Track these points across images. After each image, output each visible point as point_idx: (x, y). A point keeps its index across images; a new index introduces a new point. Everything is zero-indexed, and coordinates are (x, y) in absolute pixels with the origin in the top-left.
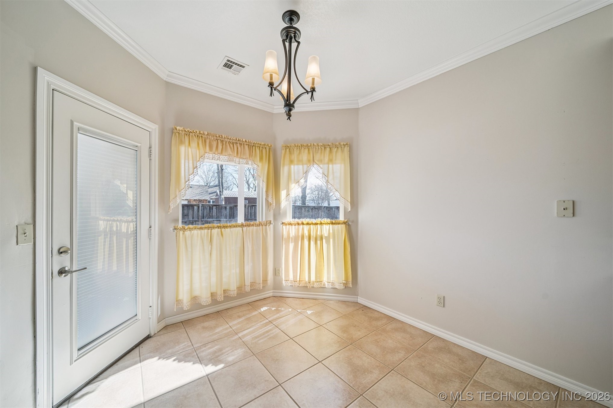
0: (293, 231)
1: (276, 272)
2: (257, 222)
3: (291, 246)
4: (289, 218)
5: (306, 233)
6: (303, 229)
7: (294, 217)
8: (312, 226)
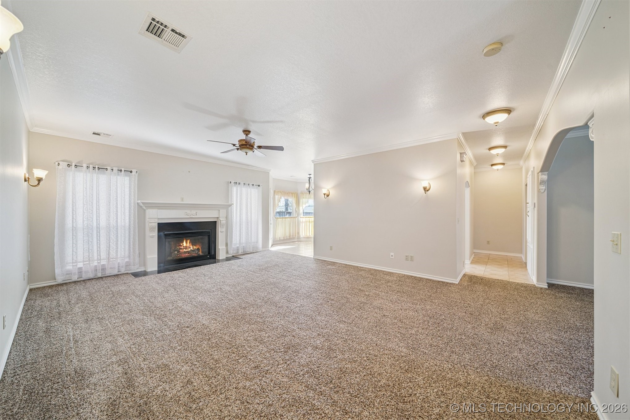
0: (304, 220)
1: (298, 233)
2: (292, 216)
3: (304, 224)
4: (302, 216)
5: (308, 221)
6: (307, 219)
7: (303, 216)
8: (310, 218)
